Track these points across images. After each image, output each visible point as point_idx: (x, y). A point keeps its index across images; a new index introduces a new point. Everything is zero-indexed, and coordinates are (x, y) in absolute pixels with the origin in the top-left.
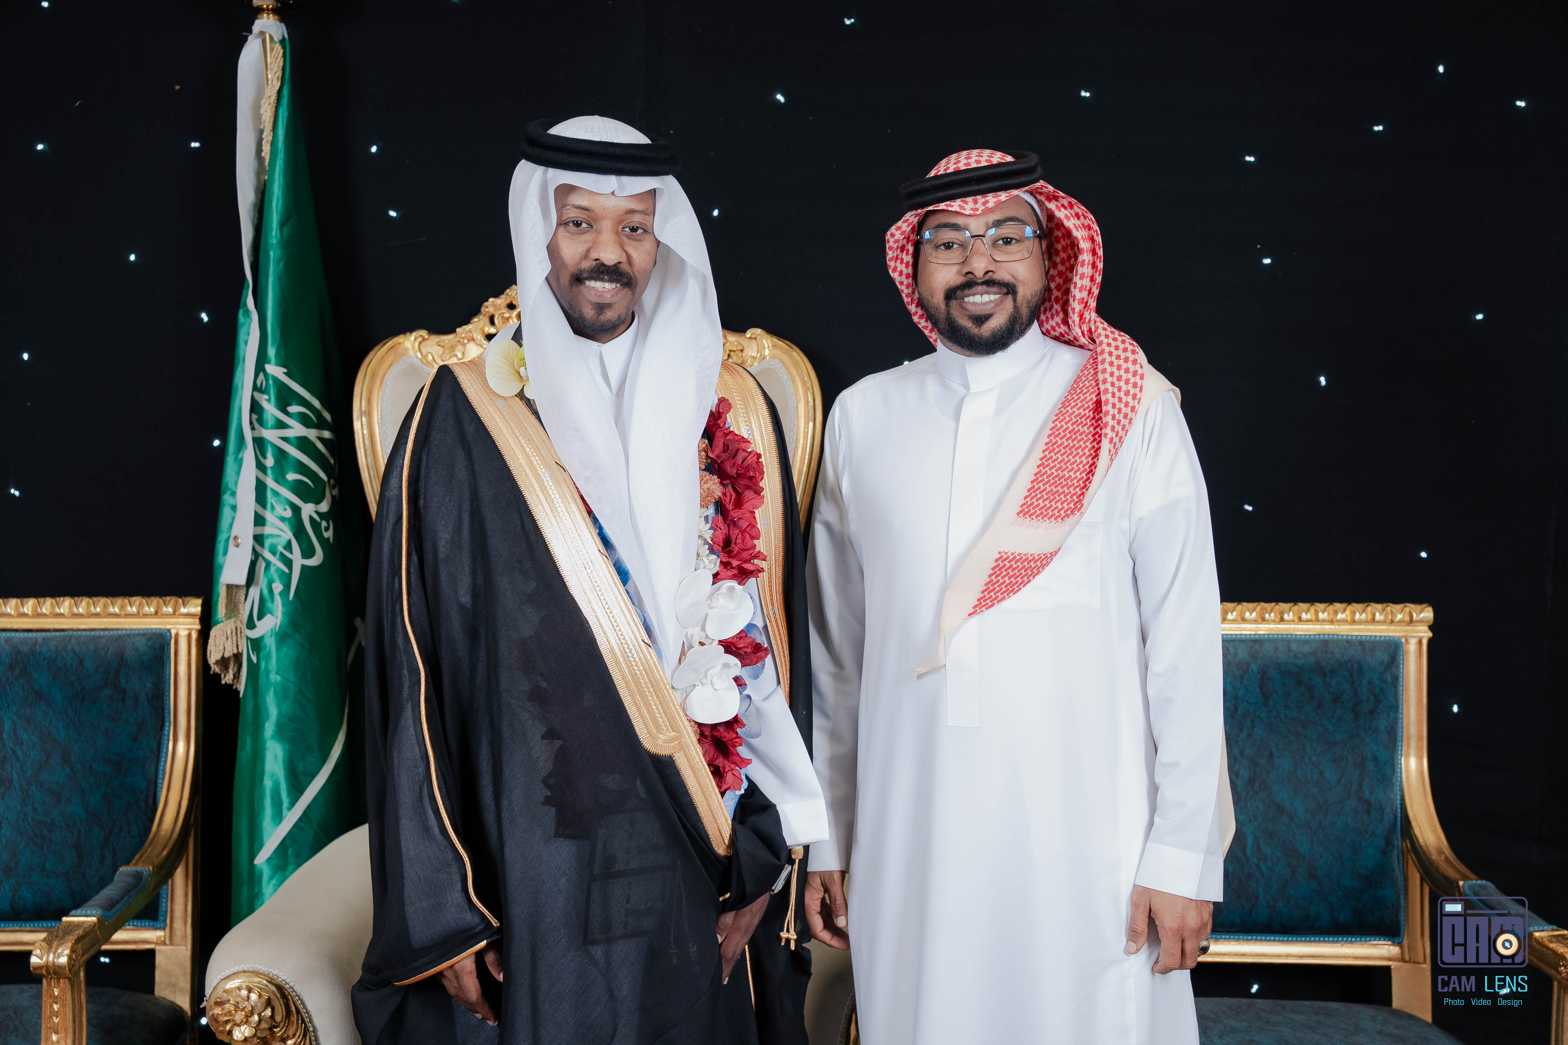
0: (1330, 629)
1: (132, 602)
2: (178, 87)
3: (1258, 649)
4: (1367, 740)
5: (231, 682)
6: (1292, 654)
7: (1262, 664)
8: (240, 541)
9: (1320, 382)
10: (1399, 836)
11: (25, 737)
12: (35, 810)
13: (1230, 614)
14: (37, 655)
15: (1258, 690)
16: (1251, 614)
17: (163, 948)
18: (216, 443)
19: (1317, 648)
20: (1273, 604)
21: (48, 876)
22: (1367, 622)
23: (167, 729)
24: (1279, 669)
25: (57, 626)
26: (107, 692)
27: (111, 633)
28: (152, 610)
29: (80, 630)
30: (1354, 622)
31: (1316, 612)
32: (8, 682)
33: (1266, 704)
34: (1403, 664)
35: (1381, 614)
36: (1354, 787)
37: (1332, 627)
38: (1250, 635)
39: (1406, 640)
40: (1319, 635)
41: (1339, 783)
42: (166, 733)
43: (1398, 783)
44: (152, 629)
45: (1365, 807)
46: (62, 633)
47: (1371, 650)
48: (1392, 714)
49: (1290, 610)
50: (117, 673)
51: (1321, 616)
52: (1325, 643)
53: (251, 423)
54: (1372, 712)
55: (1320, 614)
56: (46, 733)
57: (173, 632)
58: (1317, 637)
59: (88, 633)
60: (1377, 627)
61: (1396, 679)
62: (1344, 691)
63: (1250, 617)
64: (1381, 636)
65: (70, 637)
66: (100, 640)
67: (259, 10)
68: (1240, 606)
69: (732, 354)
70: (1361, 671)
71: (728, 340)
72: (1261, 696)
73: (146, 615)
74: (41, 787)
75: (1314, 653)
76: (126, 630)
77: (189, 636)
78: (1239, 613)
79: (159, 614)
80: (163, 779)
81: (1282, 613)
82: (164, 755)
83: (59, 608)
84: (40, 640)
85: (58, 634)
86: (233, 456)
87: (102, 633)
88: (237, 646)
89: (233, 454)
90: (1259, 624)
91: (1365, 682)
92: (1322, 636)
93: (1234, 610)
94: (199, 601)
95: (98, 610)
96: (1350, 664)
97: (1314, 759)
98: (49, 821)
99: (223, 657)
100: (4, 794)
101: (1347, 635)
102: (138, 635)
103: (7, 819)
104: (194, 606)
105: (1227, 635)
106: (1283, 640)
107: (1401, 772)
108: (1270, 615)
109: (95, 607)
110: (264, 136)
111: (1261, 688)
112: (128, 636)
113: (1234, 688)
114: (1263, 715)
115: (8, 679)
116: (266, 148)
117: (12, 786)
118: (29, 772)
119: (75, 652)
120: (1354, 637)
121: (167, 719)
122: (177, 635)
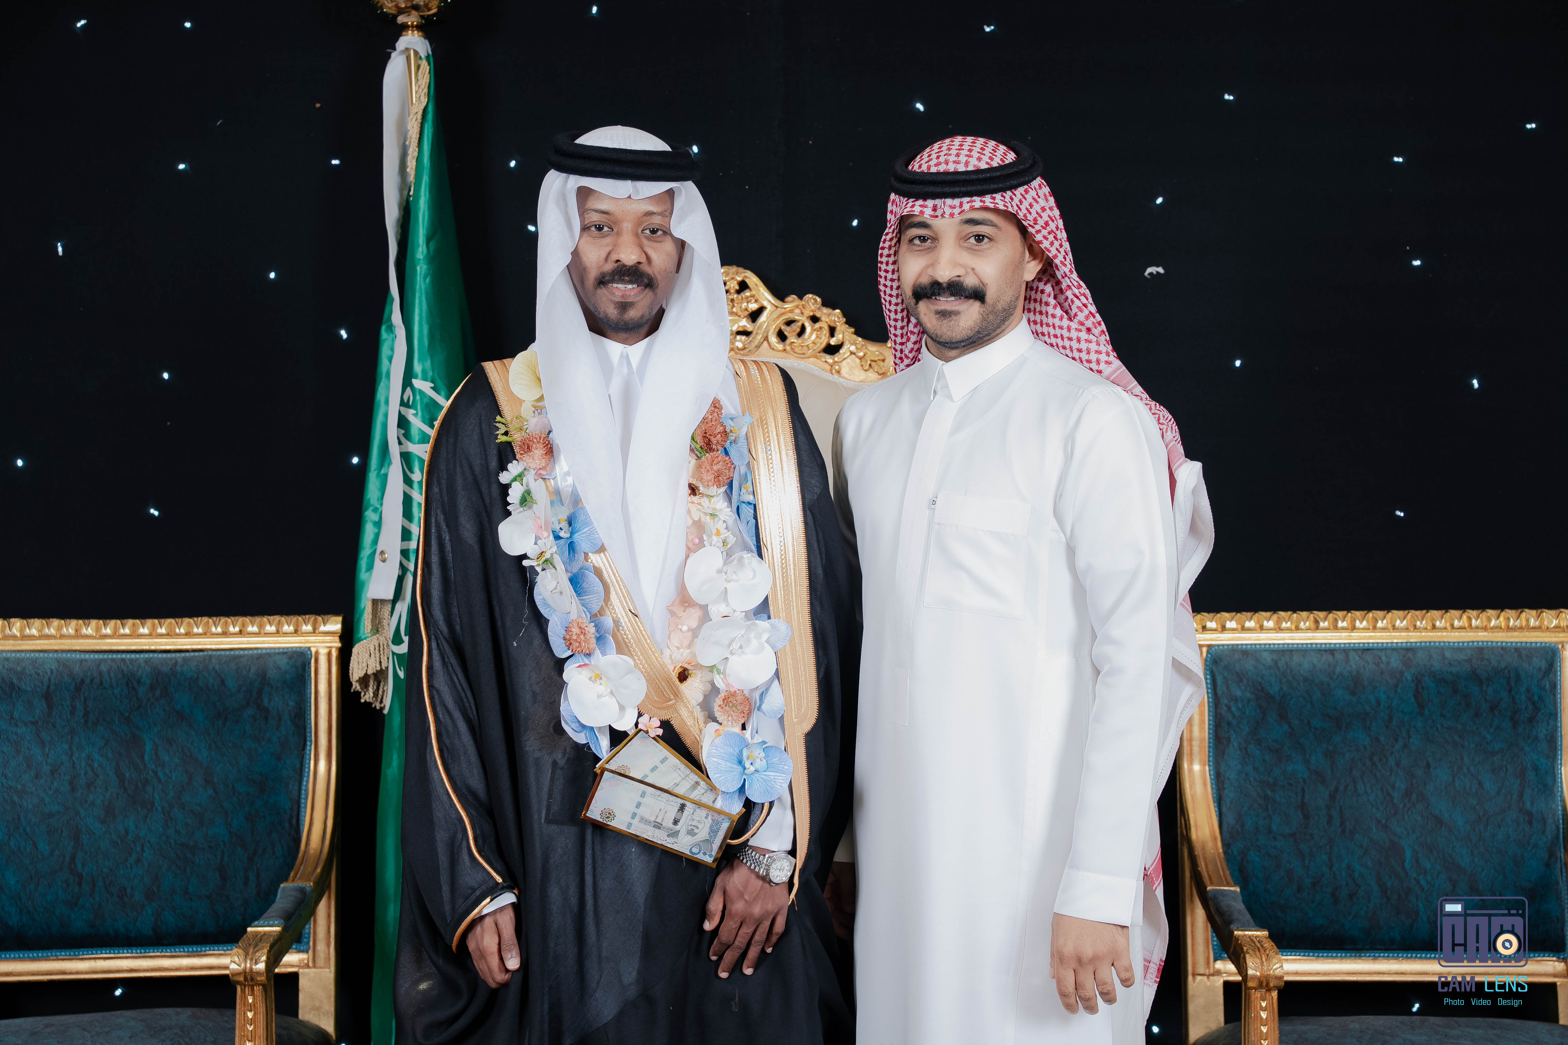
0: (1485, 636)
1: (271, 621)
2: (318, 105)
3: (1411, 656)
4: (1527, 749)
5: (371, 701)
6: (1446, 662)
7: (1416, 673)
8: (386, 555)
9: (1473, 385)
10: (1562, 848)
11: (167, 758)
12: (177, 832)
13: (1380, 622)
14: (179, 676)
15: (1412, 698)
16: (1402, 622)
17: (307, 970)
18: (355, 460)
19: (1472, 655)
20: (1424, 611)
21: (191, 899)
22: (1521, 628)
23: (308, 748)
24: (1434, 677)
25: (195, 647)
26: (250, 711)
27: (251, 652)
28: (292, 628)
29: (218, 650)
30: (1509, 629)
31: (1469, 619)
32: (149, 704)
33: (1422, 714)
34: (1560, 671)
35: (1535, 621)
36: (1515, 797)
37: (1486, 634)
38: (1402, 643)
39: (1563, 646)
40: (1473, 642)
41: (1498, 793)
42: (308, 752)
43: (1559, 794)
44: (292, 648)
45: (1527, 818)
46: (201, 653)
47: (1527, 656)
48: (1552, 722)
49: (1442, 618)
50: (260, 692)
51: (1474, 623)
52: (1481, 651)
53: (398, 438)
54: (1531, 720)
55: (1473, 621)
56: (188, 754)
57: (313, 650)
58: (1470, 644)
59: (228, 653)
60: (1532, 634)
61: (1554, 687)
62: (1502, 699)
63: (1402, 625)
64: (1537, 643)
65: (211, 657)
66: (241, 659)
67: (405, 27)
68: (1390, 614)
69: (873, 364)
70: (1518, 679)
71: (869, 350)
72: (1416, 705)
73: (286, 634)
74: (184, 809)
75: (1469, 661)
76: (266, 649)
77: (329, 654)
78: (1389, 621)
79: (299, 633)
80: (307, 798)
81: (1433, 621)
82: (306, 774)
83: (198, 628)
84: (180, 661)
85: (197, 654)
86: (376, 472)
87: (242, 652)
88: (380, 662)
89: (375, 470)
90: (1410, 632)
91: (1523, 689)
92: (1475, 644)
93: (1384, 618)
94: (340, 619)
95: (237, 629)
96: (1506, 672)
97: (1472, 769)
98: (192, 843)
99: (366, 674)
100: (147, 817)
101: (1502, 642)
102: (279, 654)
103: (149, 842)
104: (335, 625)
105: (1378, 643)
106: (1436, 648)
107: (1561, 782)
108: (1421, 623)
109: (234, 628)
110: (410, 151)
111: (1415, 697)
112: (269, 655)
113: (1388, 698)
114: (1419, 725)
115: (149, 699)
116: (411, 164)
117: (154, 809)
118: (172, 794)
119: (216, 672)
120: (1509, 644)
121: (308, 739)
122: (317, 653)
